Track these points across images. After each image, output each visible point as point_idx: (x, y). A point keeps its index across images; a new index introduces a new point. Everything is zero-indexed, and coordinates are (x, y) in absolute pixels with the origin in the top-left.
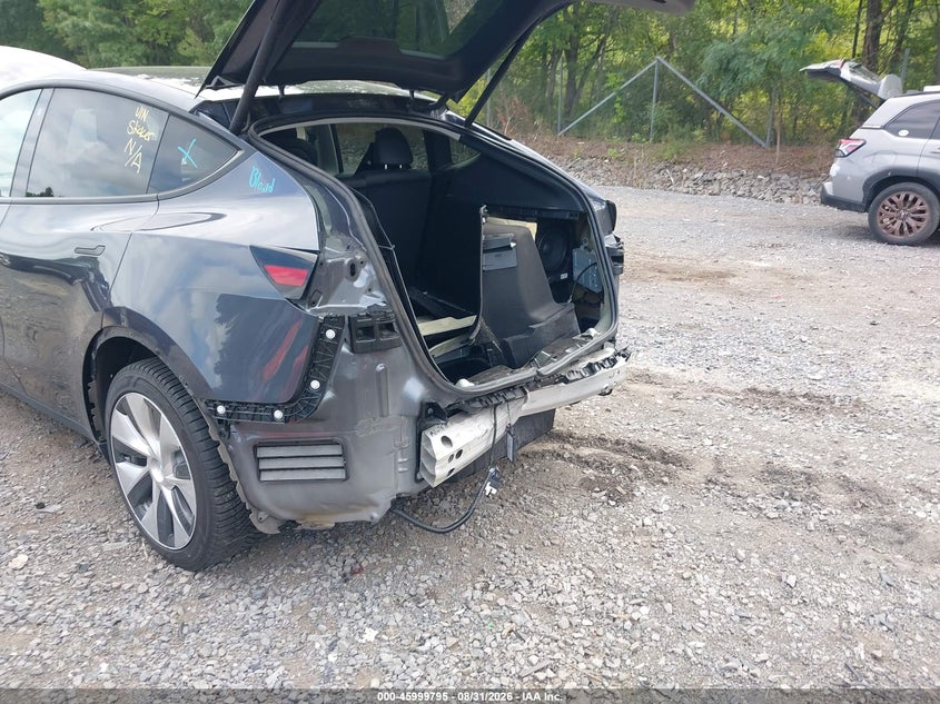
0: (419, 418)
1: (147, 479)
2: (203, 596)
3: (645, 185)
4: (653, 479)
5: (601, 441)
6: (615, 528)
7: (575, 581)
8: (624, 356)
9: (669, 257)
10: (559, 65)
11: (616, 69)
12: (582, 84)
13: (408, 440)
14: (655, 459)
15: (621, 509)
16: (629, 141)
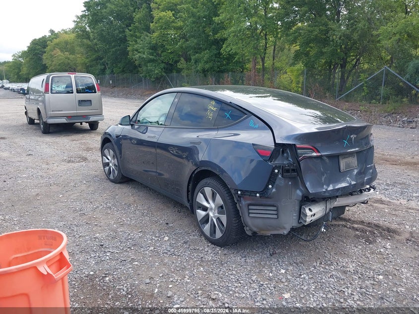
0: (302, 201)
1: (208, 215)
2: (225, 255)
3: (378, 122)
4: (384, 237)
5: (362, 222)
6: (369, 252)
7: (354, 265)
8: (373, 188)
9: (390, 155)
10: (337, 70)
11: (364, 71)
12: (348, 78)
13: (297, 208)
14: (384, 230)
15: (371, 246)
16: (370, 103)
